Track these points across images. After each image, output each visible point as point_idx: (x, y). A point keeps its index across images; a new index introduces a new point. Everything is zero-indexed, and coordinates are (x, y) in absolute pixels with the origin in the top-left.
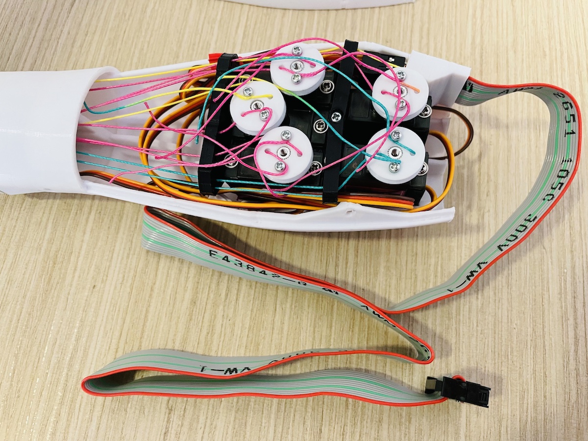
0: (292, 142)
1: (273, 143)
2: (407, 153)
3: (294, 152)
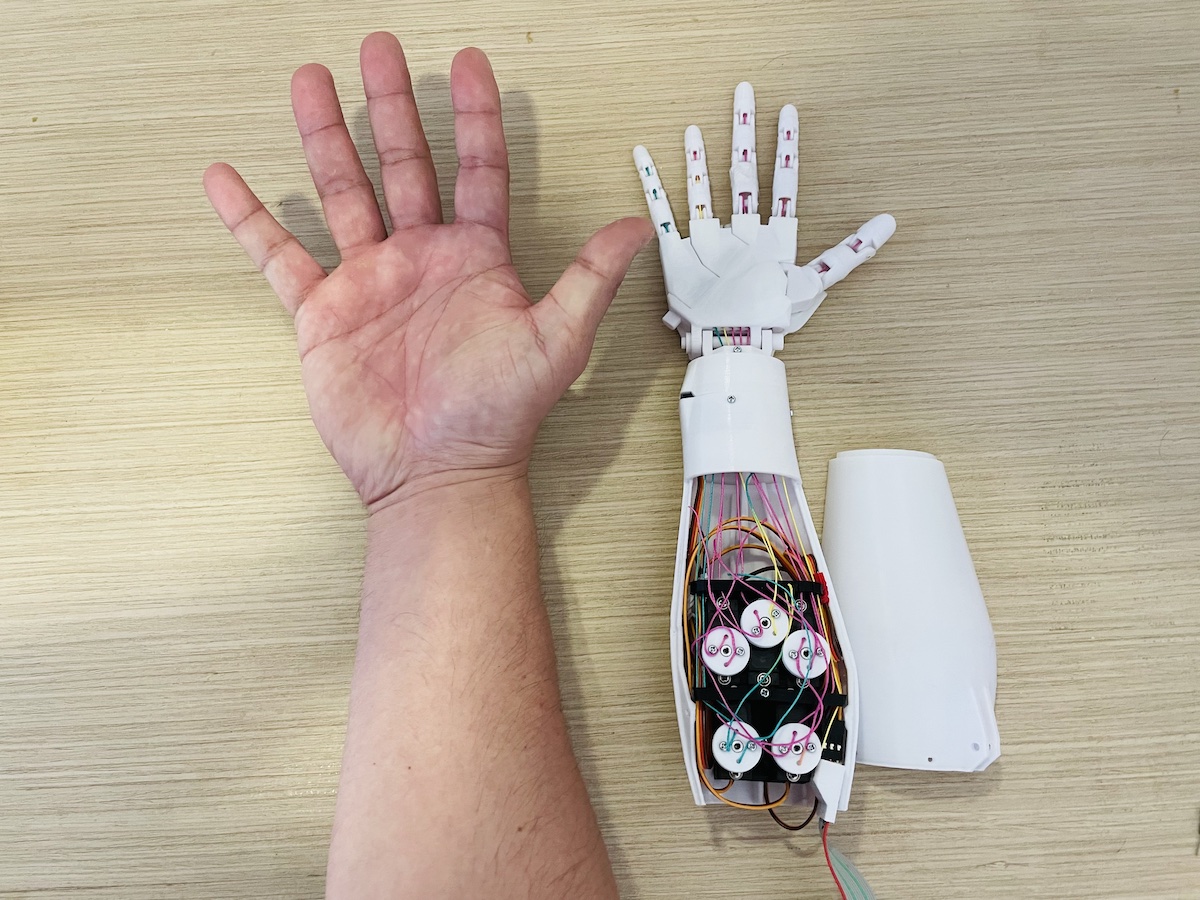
0: (736, 657)
1: (733, 641)
2: (738, 756)
3: (727, 659)
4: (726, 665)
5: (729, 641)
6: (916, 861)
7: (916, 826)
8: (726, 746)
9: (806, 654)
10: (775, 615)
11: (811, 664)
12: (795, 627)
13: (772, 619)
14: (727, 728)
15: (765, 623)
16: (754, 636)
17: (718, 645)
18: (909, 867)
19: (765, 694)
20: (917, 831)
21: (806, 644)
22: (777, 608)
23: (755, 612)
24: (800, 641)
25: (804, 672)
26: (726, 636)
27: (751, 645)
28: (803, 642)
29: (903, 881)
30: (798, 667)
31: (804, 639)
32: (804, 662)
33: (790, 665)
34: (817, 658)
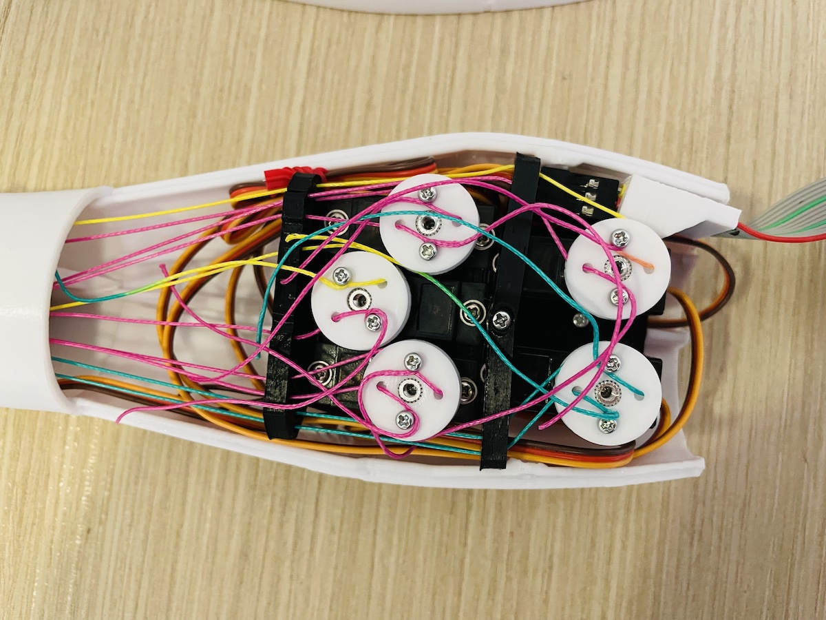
0: (424, 371)
3: (428, 390)
4: (439, 393)
5: (390, 382)
6: (777, 87)
7: (726, 74)
8: (608, 418)
9: (429, 224)
10: (344, 279)
11: (449, 215)
12: (374, 241)
13: (352, 286)
14: (572, 413)
15: (361, 300)
16: (383, 327)
17: (398, 408)
18: (783, 99)
19: (503, 318)
20: (734, 75)
21: (409, 220)
22: (330, 272)
23: (336, 318)
24: (401, 233)
25: (466, 233)
26: (381, 387)
27: (403, 335)
28: (407, 229)
29: (803, 113)
30: (456, 244)
31: (399, 225)
32: (446, 231)
33: (450, 259)
34: (438, 204)
